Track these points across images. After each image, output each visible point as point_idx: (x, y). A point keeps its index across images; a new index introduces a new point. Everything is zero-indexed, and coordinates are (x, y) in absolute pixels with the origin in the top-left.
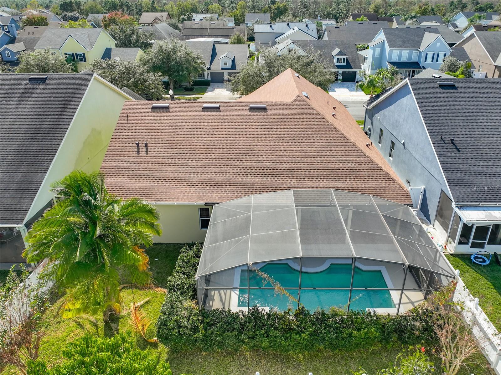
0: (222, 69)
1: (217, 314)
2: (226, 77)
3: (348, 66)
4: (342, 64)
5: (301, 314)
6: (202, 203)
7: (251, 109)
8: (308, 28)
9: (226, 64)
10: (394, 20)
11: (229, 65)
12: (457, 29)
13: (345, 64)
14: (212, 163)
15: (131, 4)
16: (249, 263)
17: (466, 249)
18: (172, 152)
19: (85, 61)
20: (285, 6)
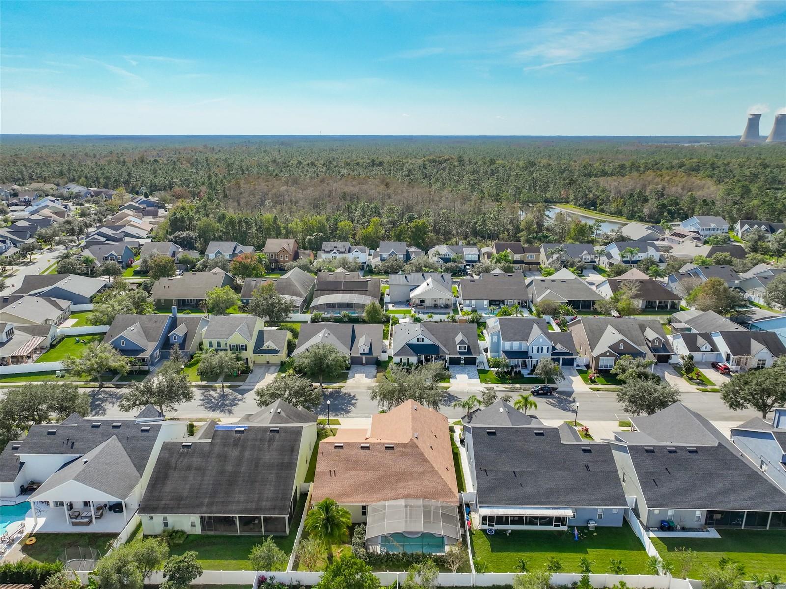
0: (361, 354)
1: (373, 553)
2: (364, 361)
3: (469, 352)
4: (464, 350)
5: (405, 554)
6: (363, 504)
7: (386, 448)
8: (443, 279)
9: (364, 350)
10: (542, 250)
11: (367, 351)
12: (611, 261)
13: (466, 350)
14: (367, 482)
15: (250, 220)
16: (385, 534)
17: (486, 527)
18: (347, 475)
19: (246, 350)
20: (425, 223)
